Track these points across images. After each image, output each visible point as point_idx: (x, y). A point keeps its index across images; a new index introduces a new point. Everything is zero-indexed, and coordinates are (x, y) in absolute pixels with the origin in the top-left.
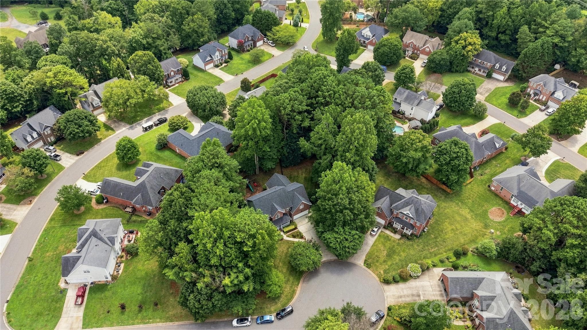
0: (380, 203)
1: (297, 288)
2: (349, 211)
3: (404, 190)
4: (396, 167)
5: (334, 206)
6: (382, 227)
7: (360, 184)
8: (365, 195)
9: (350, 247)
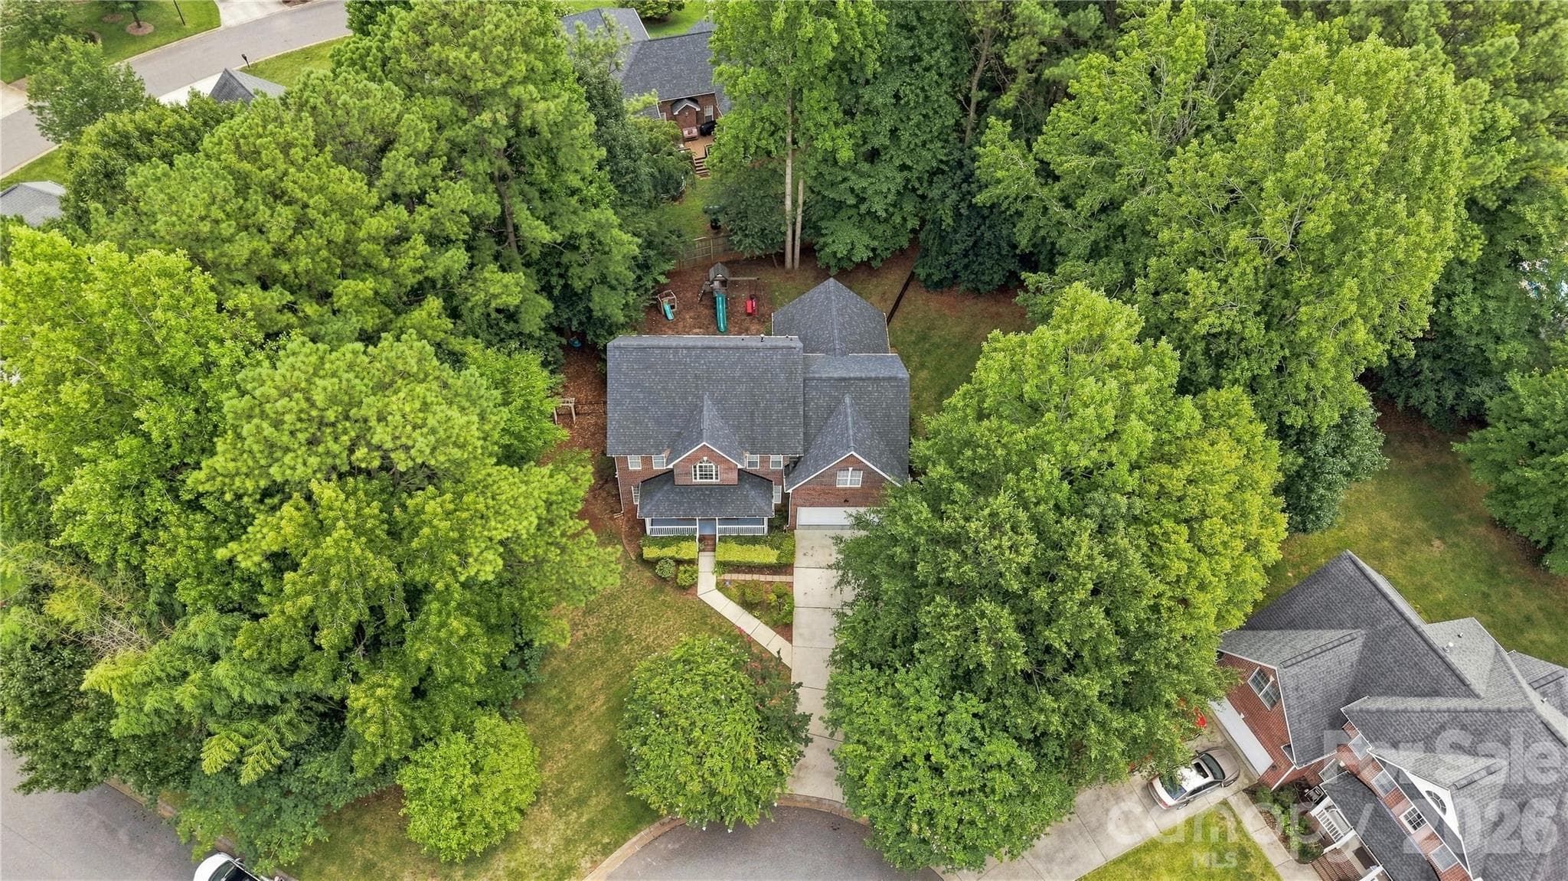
0: (1287, 653)
1: (595, 864)
2: (1006, 618)
3: (1488, 643)
4: (1511, 493)
5: (935, 539)
6: (1243, 782)
7: (1175, 486)
8: (1180, 567)
9: (941, 821)
